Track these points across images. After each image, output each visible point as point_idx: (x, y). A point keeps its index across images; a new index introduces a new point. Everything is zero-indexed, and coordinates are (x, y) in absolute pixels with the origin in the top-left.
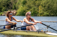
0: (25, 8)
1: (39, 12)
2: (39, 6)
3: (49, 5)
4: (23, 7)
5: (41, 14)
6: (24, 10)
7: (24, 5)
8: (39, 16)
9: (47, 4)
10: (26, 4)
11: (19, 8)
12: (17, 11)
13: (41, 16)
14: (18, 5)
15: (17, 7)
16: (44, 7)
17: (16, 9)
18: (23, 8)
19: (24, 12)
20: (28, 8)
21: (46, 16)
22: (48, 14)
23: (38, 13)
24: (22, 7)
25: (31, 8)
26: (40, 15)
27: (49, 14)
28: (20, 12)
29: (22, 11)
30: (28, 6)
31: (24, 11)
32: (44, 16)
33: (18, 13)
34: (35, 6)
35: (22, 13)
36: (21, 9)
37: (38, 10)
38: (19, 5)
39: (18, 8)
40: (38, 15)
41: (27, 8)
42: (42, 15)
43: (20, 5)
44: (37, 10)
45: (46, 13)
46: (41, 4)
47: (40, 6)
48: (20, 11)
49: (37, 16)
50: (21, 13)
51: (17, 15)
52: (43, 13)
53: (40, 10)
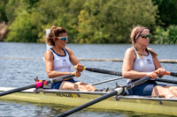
0: (35, 17)
1: (80, 30)
2: (80, 10)
3: (111, 8)
4: (30, 13)
5: (85, 36)
6: (33, 24)
7: (33, 9)
8: (78, 42)
9: (105, 5)
10: (38, 3)
11: (16, 16)
12: (10, 28)
13: (85, 42)
14: (13, 7)
15: (11, 14)
16: (95, 14)
17: (6, 21)
18: (30, 17)
19: (34, 30)
20: (45, 19)
21: (102, 43)
22: (106, 36)
23: (78, 32)
24: (25, 12)
25: (54, 17)
26: (82, 40)
27: (111, 36)
28: (19, 31)
29: (25, 25)
30: (44, 12)
31: (34, 27)
32: (95, 42)
33: (12, 34)
34: (68, 11)
35: (26, 31)
36: (21, 19)
37: (77, 24)
38: (17, 6)
39: (13, 18)
40: (76, 41)
41: (42, 18)
42: (88, 39)
43: (20, 8)
44: (73, 25)
45: (101, 33)
46: (87, 4)
47: (82, 12)
48: (21, 27)
49: (74, 43)
50: (23, 32)
51: (9, 38)
52: (93, 34)
53: (84, 24)
